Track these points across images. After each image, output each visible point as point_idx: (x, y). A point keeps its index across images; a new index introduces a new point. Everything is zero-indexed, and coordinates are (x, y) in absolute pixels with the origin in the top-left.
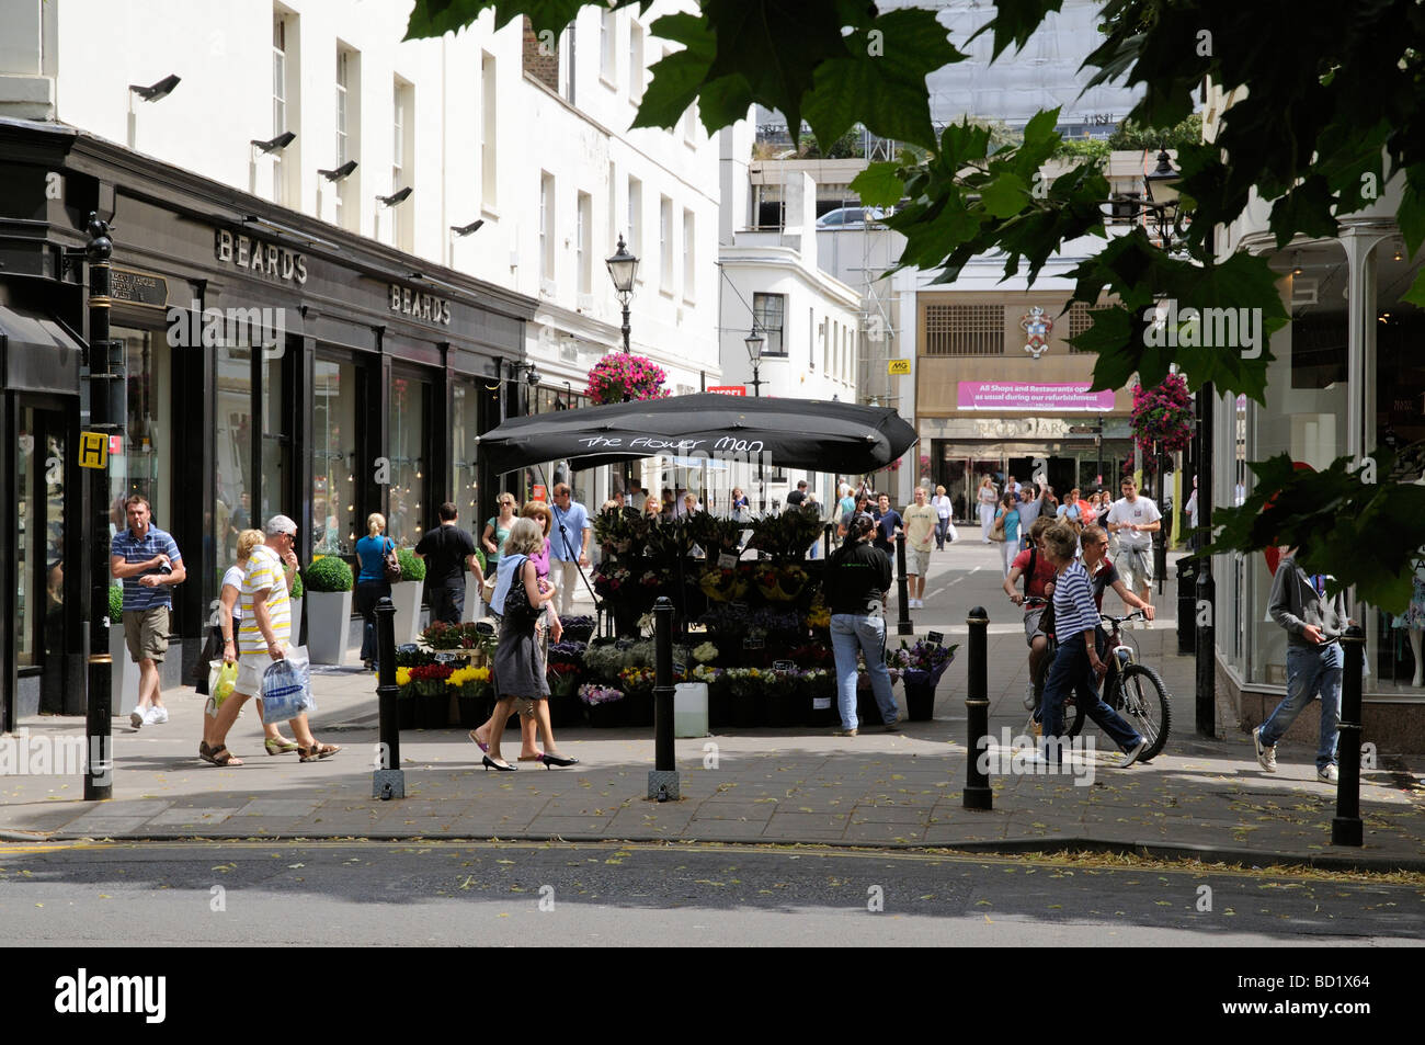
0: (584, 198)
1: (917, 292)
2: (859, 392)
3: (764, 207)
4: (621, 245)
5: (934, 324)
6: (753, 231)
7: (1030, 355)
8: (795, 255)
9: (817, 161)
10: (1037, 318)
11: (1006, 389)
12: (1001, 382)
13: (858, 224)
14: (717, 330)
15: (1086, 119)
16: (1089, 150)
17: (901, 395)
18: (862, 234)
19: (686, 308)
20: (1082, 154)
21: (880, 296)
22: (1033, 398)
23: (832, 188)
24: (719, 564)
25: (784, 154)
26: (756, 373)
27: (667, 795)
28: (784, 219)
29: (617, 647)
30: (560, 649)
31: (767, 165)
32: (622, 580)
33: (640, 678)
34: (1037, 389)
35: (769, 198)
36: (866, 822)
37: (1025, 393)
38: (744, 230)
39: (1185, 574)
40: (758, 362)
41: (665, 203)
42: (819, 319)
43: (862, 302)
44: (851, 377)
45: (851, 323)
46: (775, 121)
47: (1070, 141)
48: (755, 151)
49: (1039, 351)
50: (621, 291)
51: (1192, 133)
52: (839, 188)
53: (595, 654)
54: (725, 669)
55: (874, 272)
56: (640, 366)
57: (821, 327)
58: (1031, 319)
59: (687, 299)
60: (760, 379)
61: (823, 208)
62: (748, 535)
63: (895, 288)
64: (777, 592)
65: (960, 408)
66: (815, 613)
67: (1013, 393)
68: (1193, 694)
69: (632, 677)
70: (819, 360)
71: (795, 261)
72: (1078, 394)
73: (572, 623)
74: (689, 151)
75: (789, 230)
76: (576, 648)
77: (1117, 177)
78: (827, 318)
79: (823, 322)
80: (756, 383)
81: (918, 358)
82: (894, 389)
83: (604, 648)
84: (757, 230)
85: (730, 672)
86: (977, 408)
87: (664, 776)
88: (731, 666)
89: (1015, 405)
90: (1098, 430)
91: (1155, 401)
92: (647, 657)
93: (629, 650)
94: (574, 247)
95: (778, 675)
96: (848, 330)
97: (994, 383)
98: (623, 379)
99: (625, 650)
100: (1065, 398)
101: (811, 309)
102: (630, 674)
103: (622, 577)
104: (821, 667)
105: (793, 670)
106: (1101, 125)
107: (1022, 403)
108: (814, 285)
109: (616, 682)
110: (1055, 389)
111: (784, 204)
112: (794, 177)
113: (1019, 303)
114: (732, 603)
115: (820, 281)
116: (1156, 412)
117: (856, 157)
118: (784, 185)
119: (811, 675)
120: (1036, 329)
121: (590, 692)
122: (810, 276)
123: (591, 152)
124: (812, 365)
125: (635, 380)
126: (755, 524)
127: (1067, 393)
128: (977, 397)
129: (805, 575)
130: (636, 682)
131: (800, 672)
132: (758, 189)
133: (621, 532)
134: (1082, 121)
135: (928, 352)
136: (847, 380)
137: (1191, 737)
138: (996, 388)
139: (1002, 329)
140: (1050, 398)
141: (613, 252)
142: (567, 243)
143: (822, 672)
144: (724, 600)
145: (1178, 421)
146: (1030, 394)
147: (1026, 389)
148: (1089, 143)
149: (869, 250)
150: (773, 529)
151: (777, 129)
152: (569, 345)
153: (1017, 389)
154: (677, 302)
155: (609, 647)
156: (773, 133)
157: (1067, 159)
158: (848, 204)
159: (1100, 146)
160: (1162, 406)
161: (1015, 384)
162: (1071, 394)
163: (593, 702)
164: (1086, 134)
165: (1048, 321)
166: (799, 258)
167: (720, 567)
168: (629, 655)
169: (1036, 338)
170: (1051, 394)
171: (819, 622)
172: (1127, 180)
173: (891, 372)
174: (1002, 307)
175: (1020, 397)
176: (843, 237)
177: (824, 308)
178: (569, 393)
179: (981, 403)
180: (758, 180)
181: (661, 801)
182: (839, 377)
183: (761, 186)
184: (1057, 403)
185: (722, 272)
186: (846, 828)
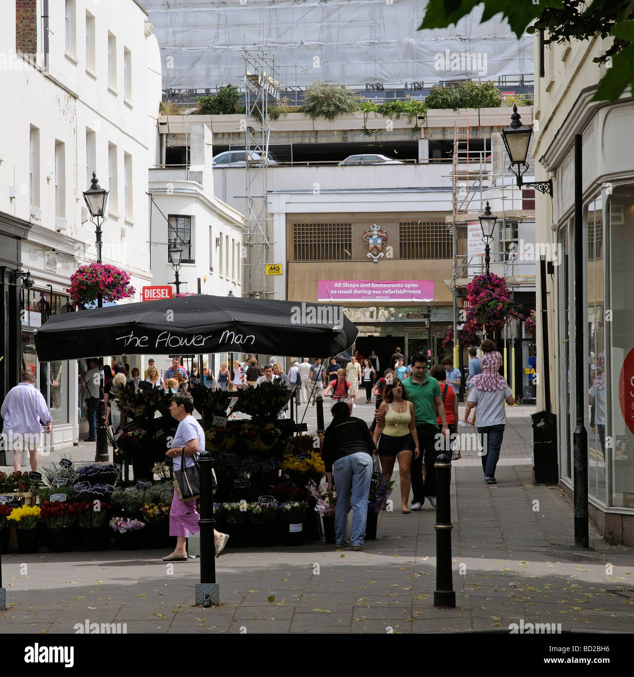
0: (59, 145)
1: (286, 214)
2: (244, 289)
3: (169, 151)
4: (94, 181)
5: (299, 237)
6: (161, 169)
7: (371, 260)
8: (199, 187)
9: (209, 116)
10: (375, 232)
11: (354, 286)
12: (350, 280)
13: (242, 163)
14: (148, 244)
15: (406, 85)
16: (411, 109)
17: (275, 291)
18: (245, 170)
19: (127, 228)
20: (406, 111)
21: (259, 217)
22: (374, 292)
23: (220, 136)
24: (213, 424)
25: (188, 111)
26: (177, 276)
27: (210, 601)
28: (189, 159)
29: (138, 488)
30: (94, 490)
31: (172, 119)
32: (141, 437)
33: (157, 512)
34: (377, 286)
35: (173, 143)
36: (366, 619)
37: (368, 289)
38: (154, 167)
39: (539, 425)
40: (178, 267)
41: (112, 147)
42: (215, 235)
43: (246, 221)
44: (238, 279)
45: (238, 236)
46: (175, 85)
47: (397, 101)
48: (162, 108)
49: (378, 257)
50: (94, 216)
51: (486, 96)
52: (226, 136)
53: (121, 493)
54: (222, 503)
55: (254, 199)
56: (109, 272)
57: (217, 240)
58: (371, 233)
59: (128, 220)
60: (180, 280)
61: (217, 150)
62: (234, 401)
63: (270, 211)
64: (259, 444)
65: (320, 300)
66: (287, 459)
67: (359, 289)
68: (572, 515)
69: (151, 511)
70: (216, 266)
71: (199, 191)
72: (407, 289)
73: (102, 470)
74: (128, 109)
75: (194, 168)
76: (107, 489)
77: (432, 128)
78: (221, 233)
79: (219, 237)
80: (177, 283)
81: (287, 263)
82: (270, 286)
83: (127, 489)
84: (164, 167)
85: (226, 506)
86: (332, 300)
87: (208, 588)
88: (227, 501)
89: (361, 298)
90: (427, 316)
91: (491, 296)
92: (162, 495)
93: (148, 490)
94: (53, 183)
95: (263, 507)
96: (236, 242)
97: (345, 280)
98: (97, 282)
99: (144, 491)
100: (397, 292)
101: (210, 227)
102: (149, 509)
103: (140, 434)
104: (295, 501)
105: (274, 503)
106: (418, 89)
107: (366, 295)
108: (211, 208)
109: (139, 516)
110: (390, 286)
111: (189, 148)
112: (196, 129)
113: (361, 222)
114: (224, 453)
115: (216, 205)
116: (492, 303)
117: (239, 113)
118: (189, 134)
119: (288, 507)
120: (375, 241)
121: (119, 523)
122: (209, 202)
123: (64, 110)
124: (211, 269)
125: (106, 283)
126: (240, 393)
127: (399, 289)
128: (332, 292)
129: (279, 431)
130: (154, 515)
131: (279, 504)
132: (165, 137)
133: (138, 400)
134: (403, 87)
135: (295, 258)
136: (236, 280)
137: (571, 548)
138: (346, 285)
139: (350, 240)
140: (386, 292)
141: (86, 186)
142: (48, 180)
143: (296, 504)
144: (217, 451)
145: (508, 309)
146: (372, 289)
147: (369, 285)
148: (411, 103)
149: (250, 183)
150: (254, 396)
151: (177, 92)
152: (51, 257)
153: (362, 286)
154: (121, 223)
155: (132, 489)
156: (173, 95)
157: (395, 115)
158: (233, 148)
159: (419, 105)
160: (496, 299)
161: (360, 282)
162: (402, 289)
163: (122, 531)
164: (408, 97)
165: (384, 235)
166: (202, 189)
167: (215, 426)
168: (147, 495)
169: (375, 247)
170: (387, 289)
171: (291, 467)
172: (440, 131)
173: (267, 273)
174: (350, 225)
175: (364, 292)
176: (229, 172)
177: (219, 226)
178: (51, 293)
179: (335, 296)
180: (164, 130)
181: (206, 607)
182: (230, 278)
183: (167, 135)
184: (392, 296)
185: (152, 200)
186: (351, 624)
